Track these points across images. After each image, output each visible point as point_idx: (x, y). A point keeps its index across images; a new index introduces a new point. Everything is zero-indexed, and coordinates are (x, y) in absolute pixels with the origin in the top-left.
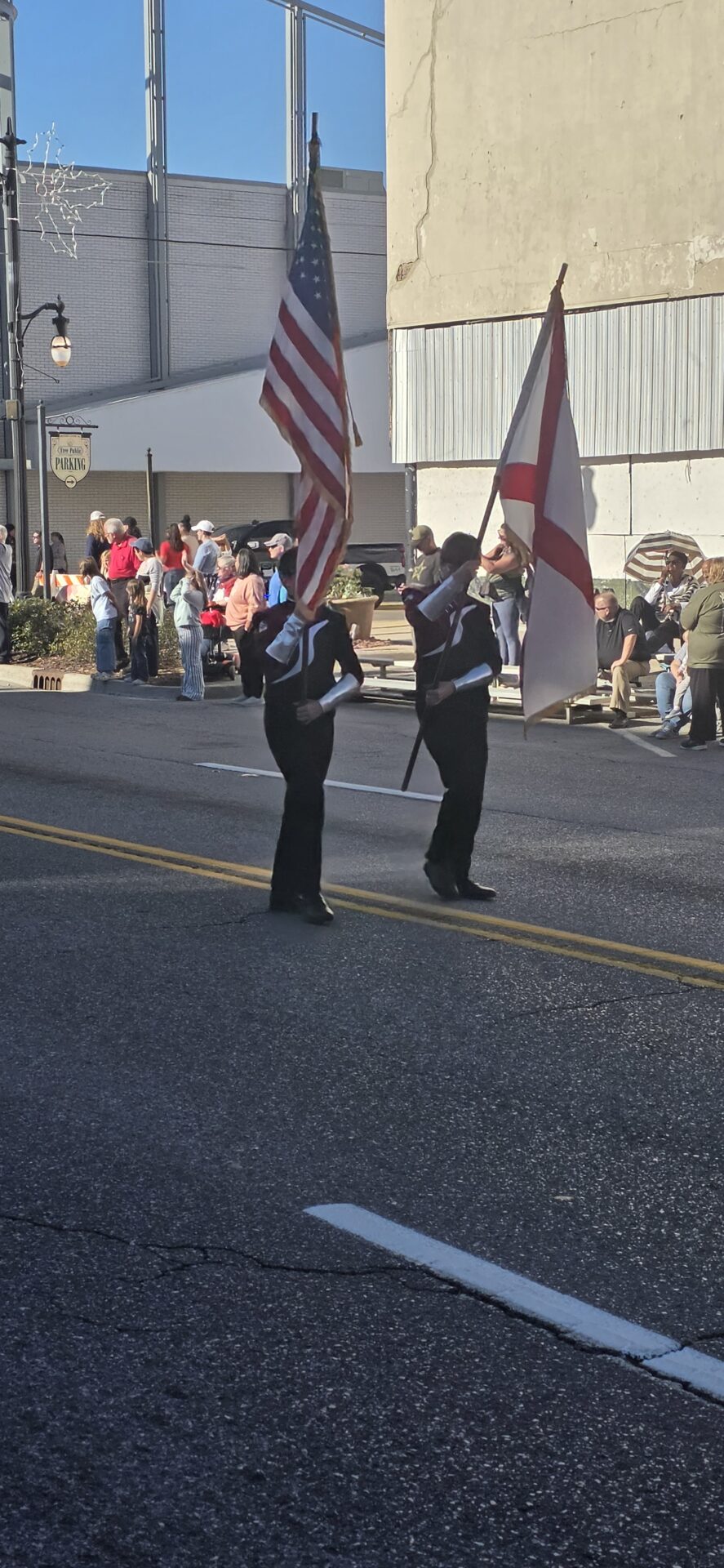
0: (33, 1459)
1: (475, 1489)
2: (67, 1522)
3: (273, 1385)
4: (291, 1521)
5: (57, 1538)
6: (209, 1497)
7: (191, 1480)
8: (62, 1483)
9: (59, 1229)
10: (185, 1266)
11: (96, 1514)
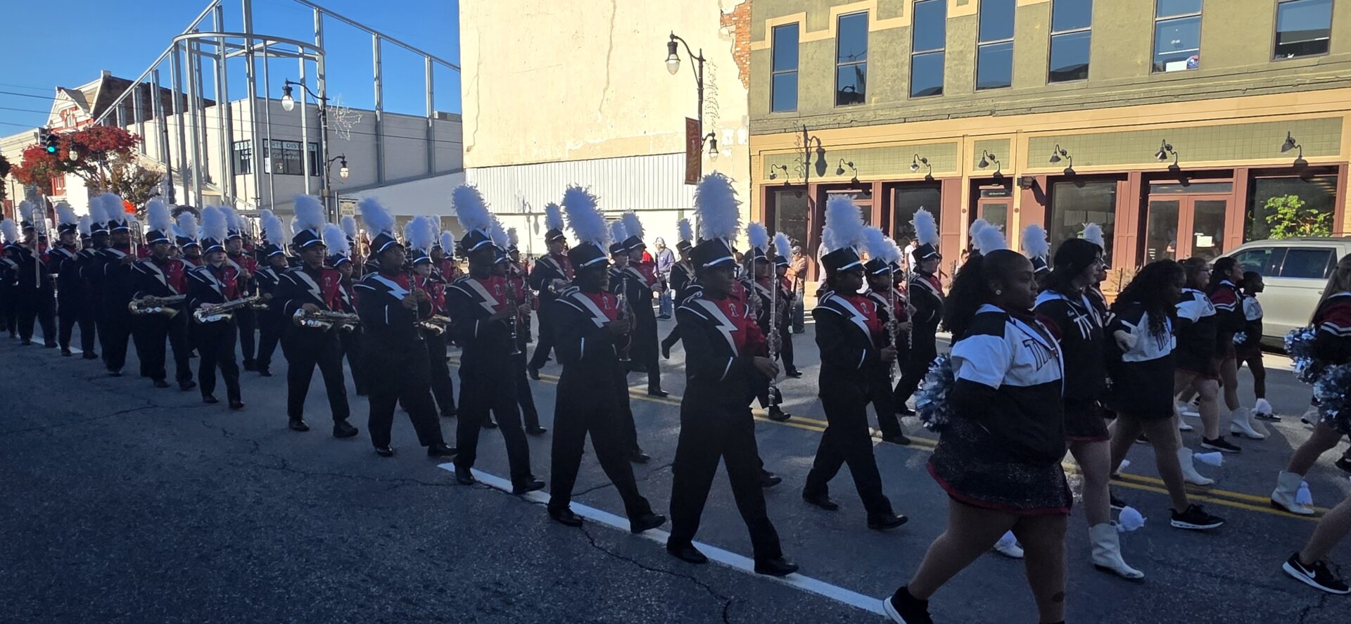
0: (344, 551)
1: (496, 548)
2: (356, 570)
3: (427, 522)
4: (434, 563)
5: (353, 575)
6: (406, 558)
7: (399, 553)
8: (354, 558)
9: (350, 477)
10: (396, 486)
11: (366, 567)
